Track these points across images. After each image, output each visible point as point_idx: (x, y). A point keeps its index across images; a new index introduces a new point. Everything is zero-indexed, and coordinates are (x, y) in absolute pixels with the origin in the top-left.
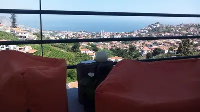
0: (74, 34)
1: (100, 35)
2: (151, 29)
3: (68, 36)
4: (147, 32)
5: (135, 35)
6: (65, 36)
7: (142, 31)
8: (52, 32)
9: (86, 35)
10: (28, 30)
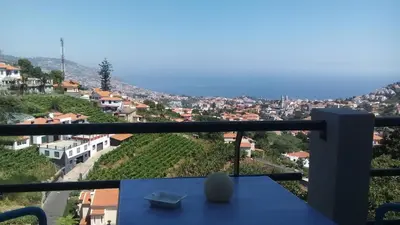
0: (227, 103)
1: (280, 104)
2: (393, 92)
3: (213, 105)
4: (385, 98)
5: (355, 106)
6: (209, 106)
7: (373, 97)
8: (186, 98)
9: (250, 105)
10: (143, 93)
